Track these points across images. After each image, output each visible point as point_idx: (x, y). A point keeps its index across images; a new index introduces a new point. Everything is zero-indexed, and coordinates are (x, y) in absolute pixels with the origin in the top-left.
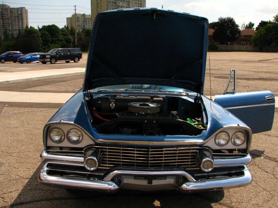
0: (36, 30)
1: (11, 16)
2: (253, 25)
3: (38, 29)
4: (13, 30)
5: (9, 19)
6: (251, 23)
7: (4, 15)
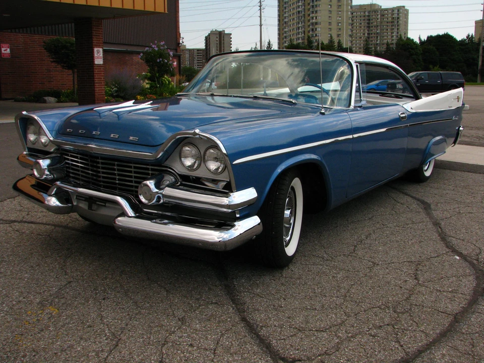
1: (381, 22)
3: (418, 42)
5: (377, 26)
7: (371, 21)
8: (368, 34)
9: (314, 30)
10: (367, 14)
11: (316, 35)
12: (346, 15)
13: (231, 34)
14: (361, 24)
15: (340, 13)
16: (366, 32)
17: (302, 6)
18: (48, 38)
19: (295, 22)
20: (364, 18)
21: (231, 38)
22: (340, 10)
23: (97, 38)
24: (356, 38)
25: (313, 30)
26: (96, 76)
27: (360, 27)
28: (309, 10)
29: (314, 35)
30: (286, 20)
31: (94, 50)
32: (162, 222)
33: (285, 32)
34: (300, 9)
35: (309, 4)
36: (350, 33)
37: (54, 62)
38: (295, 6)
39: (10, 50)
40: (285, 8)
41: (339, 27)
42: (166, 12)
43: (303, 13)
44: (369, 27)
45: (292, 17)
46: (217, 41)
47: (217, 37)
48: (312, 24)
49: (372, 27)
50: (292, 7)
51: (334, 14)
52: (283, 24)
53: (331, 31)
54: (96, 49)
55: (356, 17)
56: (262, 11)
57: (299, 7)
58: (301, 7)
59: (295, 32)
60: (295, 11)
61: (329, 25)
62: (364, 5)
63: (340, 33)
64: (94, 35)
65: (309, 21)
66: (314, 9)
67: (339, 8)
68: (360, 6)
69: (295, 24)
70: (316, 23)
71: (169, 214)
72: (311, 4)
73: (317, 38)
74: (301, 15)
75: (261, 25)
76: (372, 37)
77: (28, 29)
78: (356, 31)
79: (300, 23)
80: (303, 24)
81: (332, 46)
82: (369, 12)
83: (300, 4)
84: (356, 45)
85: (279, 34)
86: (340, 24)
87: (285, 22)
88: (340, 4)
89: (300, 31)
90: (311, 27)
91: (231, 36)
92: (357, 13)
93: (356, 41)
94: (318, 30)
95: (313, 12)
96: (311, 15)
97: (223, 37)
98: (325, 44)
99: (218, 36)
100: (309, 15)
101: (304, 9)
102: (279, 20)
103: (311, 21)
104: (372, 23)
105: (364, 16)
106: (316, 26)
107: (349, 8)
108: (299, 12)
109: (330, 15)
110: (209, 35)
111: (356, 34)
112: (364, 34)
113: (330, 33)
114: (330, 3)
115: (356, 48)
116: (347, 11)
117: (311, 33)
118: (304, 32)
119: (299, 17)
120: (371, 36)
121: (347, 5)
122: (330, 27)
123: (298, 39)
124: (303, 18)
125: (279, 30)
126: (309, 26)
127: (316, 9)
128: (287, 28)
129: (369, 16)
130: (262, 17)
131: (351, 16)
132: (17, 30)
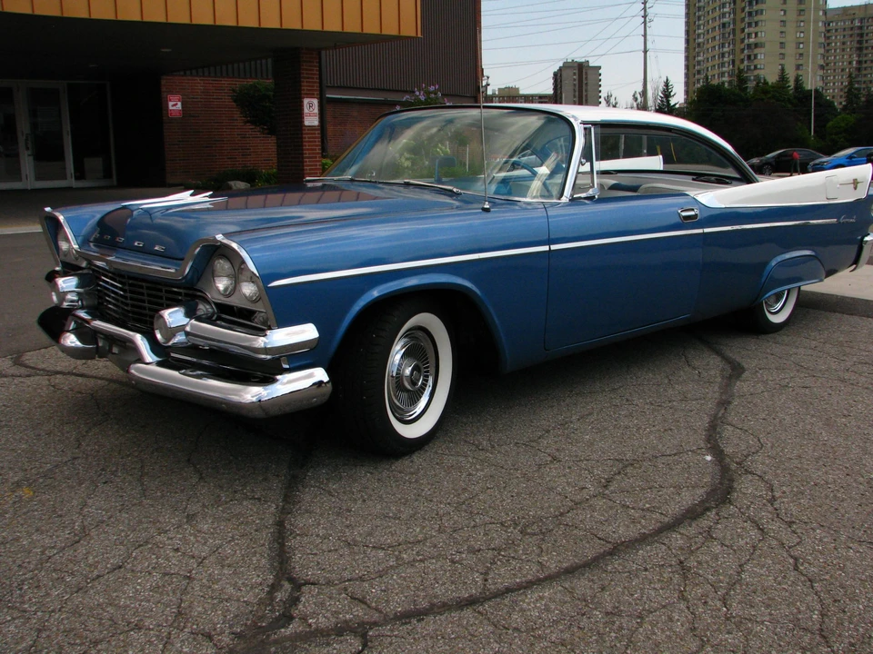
7: (865, 38)
8: (859, 62)
9: (752, 57)
10: (857, 23)
11: (756, 67)
12: (814, 28)
13: (600, 68)
14: (844, 43)
15: (802, 24)
16: (855, 58)
17: (730, 13)
18: (239, 83)
19: (716, 43)
20: (850, 33)
21: (600, 75)
22: (802, 18)
23: (309, 82)
24: (835, 70)
25: (749, 57)
26: (307, 146)
27: (843, 50)
28: (743, 20)
29: (752, 67)
30: (700, 40)
31: (302, 102)
32: (195, 373)
33: (699, 63)
34: (725, 20)
35: (743, 10)
36: (821, 62)
37: (248, 122)
38: (717, 14)
39: (182, 104)
40: (699, 18)
41: (801, 51)
42: (419, 35)
43: (732, 26)
44: (860, 49)
45: (711, 35)
46: (575, 80)
47: (575, 74)
48: (749, 46)
49: (867, 48)
50: (711, 16)
51: (790, 28)
52: (695, 48)
53: (783, 59)
54: (306, 101)
55: (836, 30)
56: (648, 24)
57: (724, 15)
58: (727, 15)
59: (717, 61)
60: (717, 24)
61: (781, 48)
62: (852, 8)
63: (800, 62)
64: (305, 78)
65: (742, 41)
66: (753, 18)
67: (800, 15)
68: (845, 10)
69: (717, 48)
70: (756, 45)
71: (205, 362)
72: (747, 9)
73: (756, 73)
74: (727, 30)
75: (645, 52)
76: (865, 69)
77: (212, 69)
78: (835, 57)
79: (727, 45)
80: (731, 46)
81: (784, 88)
82: (861, 20)
83: (726, 10)
84: (834, 84)
85: (687, 67)
86: (801, 46)
87: (699, 44)
88: (802, 7)
89: (726, 59)
90: (746, 52)
91: (600, 71)
92: (837, 24)
93: (834, 77)
94: (759, 57)
95: (750, 25)
96: (746, 30)
97: (586, 73)
98: (770, 84)
99: (576, 71)
100: (743, 30)
101: (734, 20)
102: (687, 41)
103: (746, 41)
104: (867, 41)
105: (852, 29)
106: (756, 51)
107: (821, 13)
108: (724, 25)
109: (783, 29)
110: (560, 69)
111: (835, 63)
112: (850, 63)
113: (782, 62)
114: (784, 7)
115: (834, 90)
116: (816, 22)
117: (746, 62)
118: (733, 61)
119: (723, 34)
120: (864, 65)
121: (817, 9)
122: (783, 51)
123: (723, 74)
124: (731, 36)
125: (687, 58)
126: (743, 50)
127: (756, 19)
128: (702, 54)
129: (861, 28)
130: (648, 37)
131: (823, 30)
132: (194, 71)
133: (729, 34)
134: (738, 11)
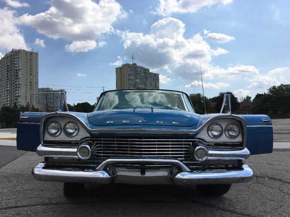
0: (72, 106)
1: (53, 97)
2: (250, 98)
3: (73, 106)
4: (54, 107)
5: (51, 99)
6: (248, 96)
11: (18, 102)
15: (32, 91)
27: (42, 99)
28: (14, 89)
44: (46, 99)
45: (3, 93)
50: (3, 87)
59: (5, 100)
60: (5, 89)
61: (26, 97)
69: (5, 96)
70: (18, 96)
80: (10, 96)
83: (9, 86)
88: (32, 87)
89: (8, 100)
90: (15, 98)
94: (19, 99)
95: (16, 79)
100: (14, 92)
103: (15, 95)
104: (48, 97)
107: (37, 89)
108: (8, 90)
112: (44, 102)
114: (26, 87)
117: (15, 101)
118: (11, 100)
120: (48, 103)
123: (7, 104)
127: (18, 86)
133: (9, 93)
134: (12, 86)
